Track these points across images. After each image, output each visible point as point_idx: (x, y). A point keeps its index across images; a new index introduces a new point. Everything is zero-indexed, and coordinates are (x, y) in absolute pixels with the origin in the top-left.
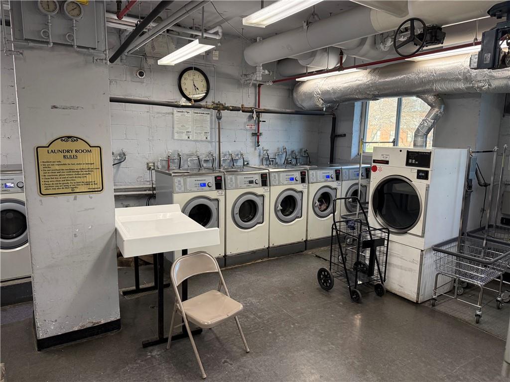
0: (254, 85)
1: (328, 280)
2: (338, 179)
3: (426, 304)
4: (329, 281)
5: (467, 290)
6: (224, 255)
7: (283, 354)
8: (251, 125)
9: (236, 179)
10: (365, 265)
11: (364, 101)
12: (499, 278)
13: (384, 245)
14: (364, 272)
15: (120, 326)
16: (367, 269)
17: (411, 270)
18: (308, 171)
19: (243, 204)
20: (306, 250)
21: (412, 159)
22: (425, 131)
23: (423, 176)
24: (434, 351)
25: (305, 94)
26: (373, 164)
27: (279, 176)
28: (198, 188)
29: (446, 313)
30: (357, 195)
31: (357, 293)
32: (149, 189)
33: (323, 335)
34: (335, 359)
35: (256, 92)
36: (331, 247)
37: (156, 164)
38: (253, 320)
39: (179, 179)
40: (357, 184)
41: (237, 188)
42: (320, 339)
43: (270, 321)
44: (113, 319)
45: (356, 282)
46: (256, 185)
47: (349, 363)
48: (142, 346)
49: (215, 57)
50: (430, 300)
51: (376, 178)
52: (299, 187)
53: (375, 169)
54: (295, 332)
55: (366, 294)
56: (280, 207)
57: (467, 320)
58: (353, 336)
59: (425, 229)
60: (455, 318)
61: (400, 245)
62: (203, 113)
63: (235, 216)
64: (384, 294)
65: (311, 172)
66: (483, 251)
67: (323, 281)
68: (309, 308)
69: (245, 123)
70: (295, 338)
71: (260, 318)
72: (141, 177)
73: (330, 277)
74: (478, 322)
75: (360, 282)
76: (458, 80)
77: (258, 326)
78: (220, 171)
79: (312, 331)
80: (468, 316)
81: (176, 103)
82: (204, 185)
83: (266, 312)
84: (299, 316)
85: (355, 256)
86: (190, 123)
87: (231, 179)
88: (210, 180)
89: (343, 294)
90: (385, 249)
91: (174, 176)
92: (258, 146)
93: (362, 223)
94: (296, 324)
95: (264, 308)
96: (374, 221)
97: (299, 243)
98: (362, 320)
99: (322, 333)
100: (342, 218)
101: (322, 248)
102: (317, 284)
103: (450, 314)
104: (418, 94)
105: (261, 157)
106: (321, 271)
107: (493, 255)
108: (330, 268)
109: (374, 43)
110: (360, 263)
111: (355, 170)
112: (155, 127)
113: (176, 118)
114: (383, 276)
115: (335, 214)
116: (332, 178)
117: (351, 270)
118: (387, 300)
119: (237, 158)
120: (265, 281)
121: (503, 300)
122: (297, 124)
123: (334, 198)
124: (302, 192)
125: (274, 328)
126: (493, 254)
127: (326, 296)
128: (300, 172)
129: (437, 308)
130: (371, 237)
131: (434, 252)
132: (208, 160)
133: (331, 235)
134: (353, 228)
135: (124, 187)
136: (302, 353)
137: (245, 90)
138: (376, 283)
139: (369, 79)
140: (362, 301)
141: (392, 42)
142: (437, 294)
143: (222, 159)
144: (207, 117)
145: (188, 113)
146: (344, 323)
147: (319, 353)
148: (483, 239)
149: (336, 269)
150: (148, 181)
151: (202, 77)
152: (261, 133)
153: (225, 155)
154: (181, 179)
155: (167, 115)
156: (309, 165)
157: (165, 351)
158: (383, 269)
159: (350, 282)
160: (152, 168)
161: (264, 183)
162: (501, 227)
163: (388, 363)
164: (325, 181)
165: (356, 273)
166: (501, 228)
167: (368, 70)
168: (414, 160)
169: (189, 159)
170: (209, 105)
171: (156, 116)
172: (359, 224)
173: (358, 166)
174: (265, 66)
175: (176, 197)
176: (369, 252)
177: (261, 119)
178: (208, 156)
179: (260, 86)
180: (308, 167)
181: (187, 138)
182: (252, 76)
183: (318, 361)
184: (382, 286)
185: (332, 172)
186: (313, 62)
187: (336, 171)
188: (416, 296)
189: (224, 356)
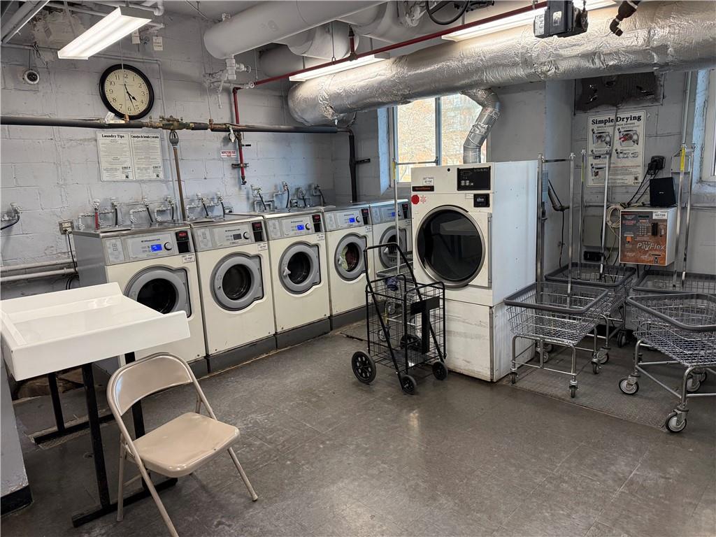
0: (226, 90)
1: (367, 368)
2: (366, 222)
3: (504, 382)
4: (370, 369)
5: (553, 355)
6: (205, 355)
7: (311, 492)
8: (230, 152)
9: (212, 235)
10: (416, 338)
11: (390, 106)
12: (592, 332)
13: (439, 306)
14: (416, 349)
15: (31, 499)
16: (419, 343)
17: (478, 337)
18: (323, 213)
19: (229, 272)
20: (331, 330)
21: (465, 180)
22: (478, 141)
23: (482, 202)
24: (525, 446)
25: (306, 100)
26: (413, 193)
27: (280, 224)
28: (148, 253)
29: (532, 390)
30: (395, 240)
31: (411, 381)
32: (68, 265)
33: (368, 451)
34: (391, 485)
35: (230, 100)
36: (368, 320)
37: (75, 224)
38: (260, 448)
39: (113, 241)
40: (394, 227)
41: (215, 248)
42: (364, 458)
43: (287, 445)
44: (14, 488)
45: (407, 364)
46: (247, 240)
47: (410, 487)
48: (72, 525)
49: (158, 45)
50: (508, 375)
51: (419, 213)
52: (313, 238)
53: (416, 200)
54: (326, 455)
55: (421, 380)
56: (287, 271)
57: (559, 395)
58: (412, 445)
59: (491, 278)
60: (544, 395)
61: (460, 304)
62: (148, 137)
63: (217, 292)
64: (445, 376)
65: (327, 215)
66: (568, 299)
67: (360, 371)
68: (344, 414)
69: (218, 150)
70: (328, 463)
71: (270, 443)
72: (52, 247)
73: (369, 363)
74: (573, 396)
75: (411, 364)
76: (515, 64)
77: (268, 456)
78: (185, 224)
79: (352, 447)
80: (559, 389)
81: (98, 121)
82: (159, 248)
83: (279, 432)
84: (330, 429)
85: (401, 329)
86: (128, 154)
87: (204, 234)
88: (169, 238)
89: (390, 385)
90: (442, 313)
91: (104, 237)
92: (244, 183)
93: (406, 280)
94: (328, 442)
95: (275, 426)
96: (422, 274)
97: (320, 321)
98: (420, 418)
99: (367, 449)
100: (378, 276)
101: (355, 324)
102: (352, 377)
103: (537, 390)
104: (464, 90)
105: (251, 201)
106: (358, 355)
107: (581, 303)
108: (369, 350)
109: (397, 15)
110: (409, 337)
111: (390, 208)
112: (67, 163)
113: (101, 147)
114: (442, 350)
115: (369, 271)
116: (358, 222)
117: (397, 349)
118: (451, 384)
119: (212, 204)
120: (274, 385)
121: (599, 361)
122: (299, 149)
123: (363, 249)
124: (317, 246)
125: (293, 454)
126: (580, 301)
127: (366, 391)
128: (311, 216)
129: (519, 385)
130: (420, 297)
131: (506, 307)
132: (164, 211)
133: (365, 303)
134: (395, 288)
135: (23, 266)
136: (341, 485)
137: (212, 99)
138: (433, 361)
139: (394, 73)
140: (418, 390)
141: (421, 12)
142: (517, 366)
143: (187, 207)
144: (154, 143)
145: (122, 137)
146: (397, 428)
147: (365, 480)
148: (567, 282)
149: (377, 350)
150: (64, 253)
151: (139, 80)
152: (246, 164)
153: (192, 201)
154: (118, 242)
155: (86, 143)
156: (324, 206)
157: (114, 526)
158: (440, 340)
159: (399, 365)
160: (70, 230)
161: (258, 237)
162: (586, 264)
163: (466, 477)
164: (350, 227)
165: (406, 351)
166: (585, 266)
167: (392, 60)
168: (468, 181)
169: (131, 211)
170: (155, 123)
171: (67, 145)
172: (403, 282)
173: (393, 202)
174: (240, 58)
175: (111, 271)
176: (421, 319)
177: (243, 142)
178: (163, 203)
179: (235, 90)
180: (322, 208)
181: (124, 178)
182: (221, 75)
183: (365, 494)
184: (442, 366)
185: (356, 213)
186: (312, 48)
187: (362, 210)
188: (489, 373)
189: (216, 514)
